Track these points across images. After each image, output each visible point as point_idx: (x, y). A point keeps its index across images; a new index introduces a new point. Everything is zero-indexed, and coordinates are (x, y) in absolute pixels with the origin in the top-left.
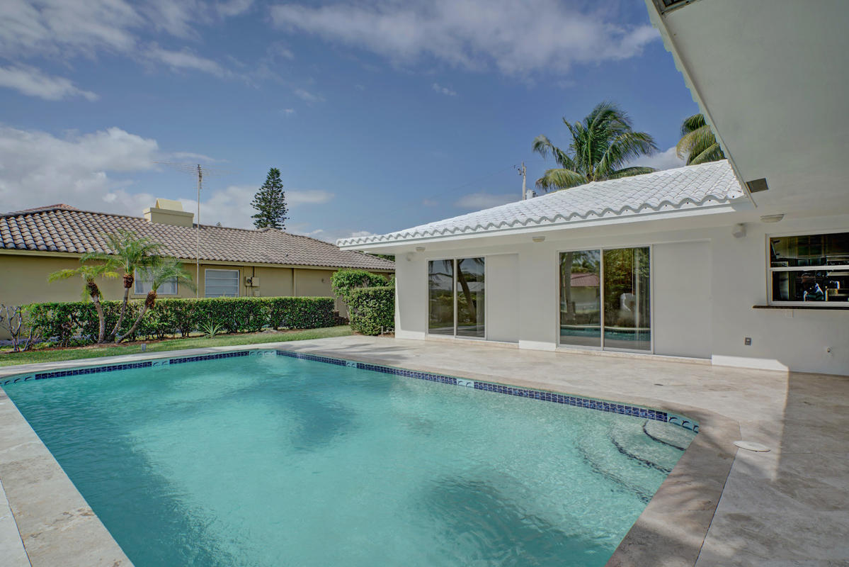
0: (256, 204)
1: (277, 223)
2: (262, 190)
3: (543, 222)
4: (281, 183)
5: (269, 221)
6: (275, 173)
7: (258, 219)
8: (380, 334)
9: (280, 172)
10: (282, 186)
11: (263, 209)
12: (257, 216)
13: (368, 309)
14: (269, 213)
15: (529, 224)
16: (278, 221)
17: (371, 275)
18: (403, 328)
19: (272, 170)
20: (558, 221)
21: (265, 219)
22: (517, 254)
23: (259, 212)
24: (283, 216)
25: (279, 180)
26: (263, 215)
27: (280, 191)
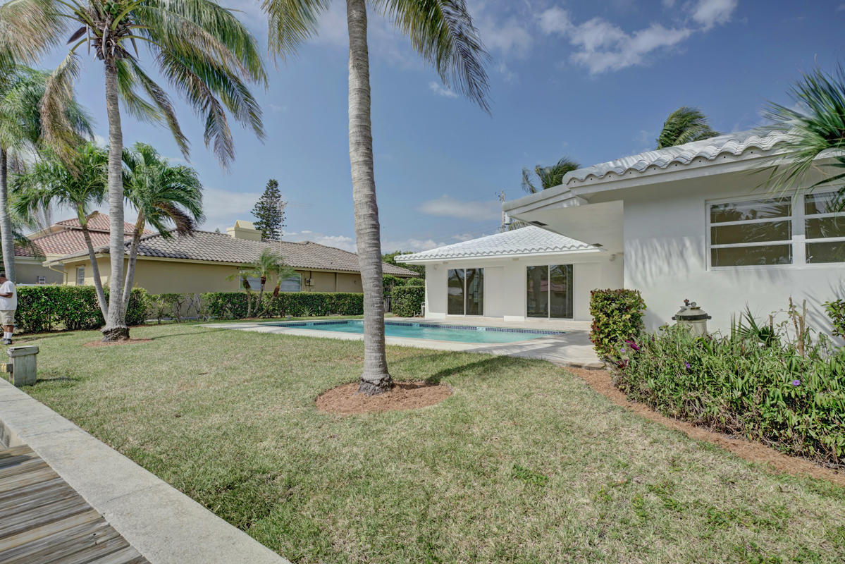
0: (255, 212)
1: (275, 230)
2: (262, 200)
3: (518, 252)
4: (279, 193)
5: (268, 228)
6: (273, 184)
7: (258, 226)
8: (413, 316)
9: (279, 182)
10: (280, 196)
11: (262, 217)
12: (257, 223)
13: (406, 301)
14: (268, 220)
15: (511, 253)
16: (276, 228)
17: (396, 278)
18: (430, 311)
19: (271, 181)
20: (525, 252)
21: (265, 226)
22: (503, 267)
23: (259, 220)
24: (280, 224)
25: (277, 190)
26: (262, 223)
27: (278, 201)
